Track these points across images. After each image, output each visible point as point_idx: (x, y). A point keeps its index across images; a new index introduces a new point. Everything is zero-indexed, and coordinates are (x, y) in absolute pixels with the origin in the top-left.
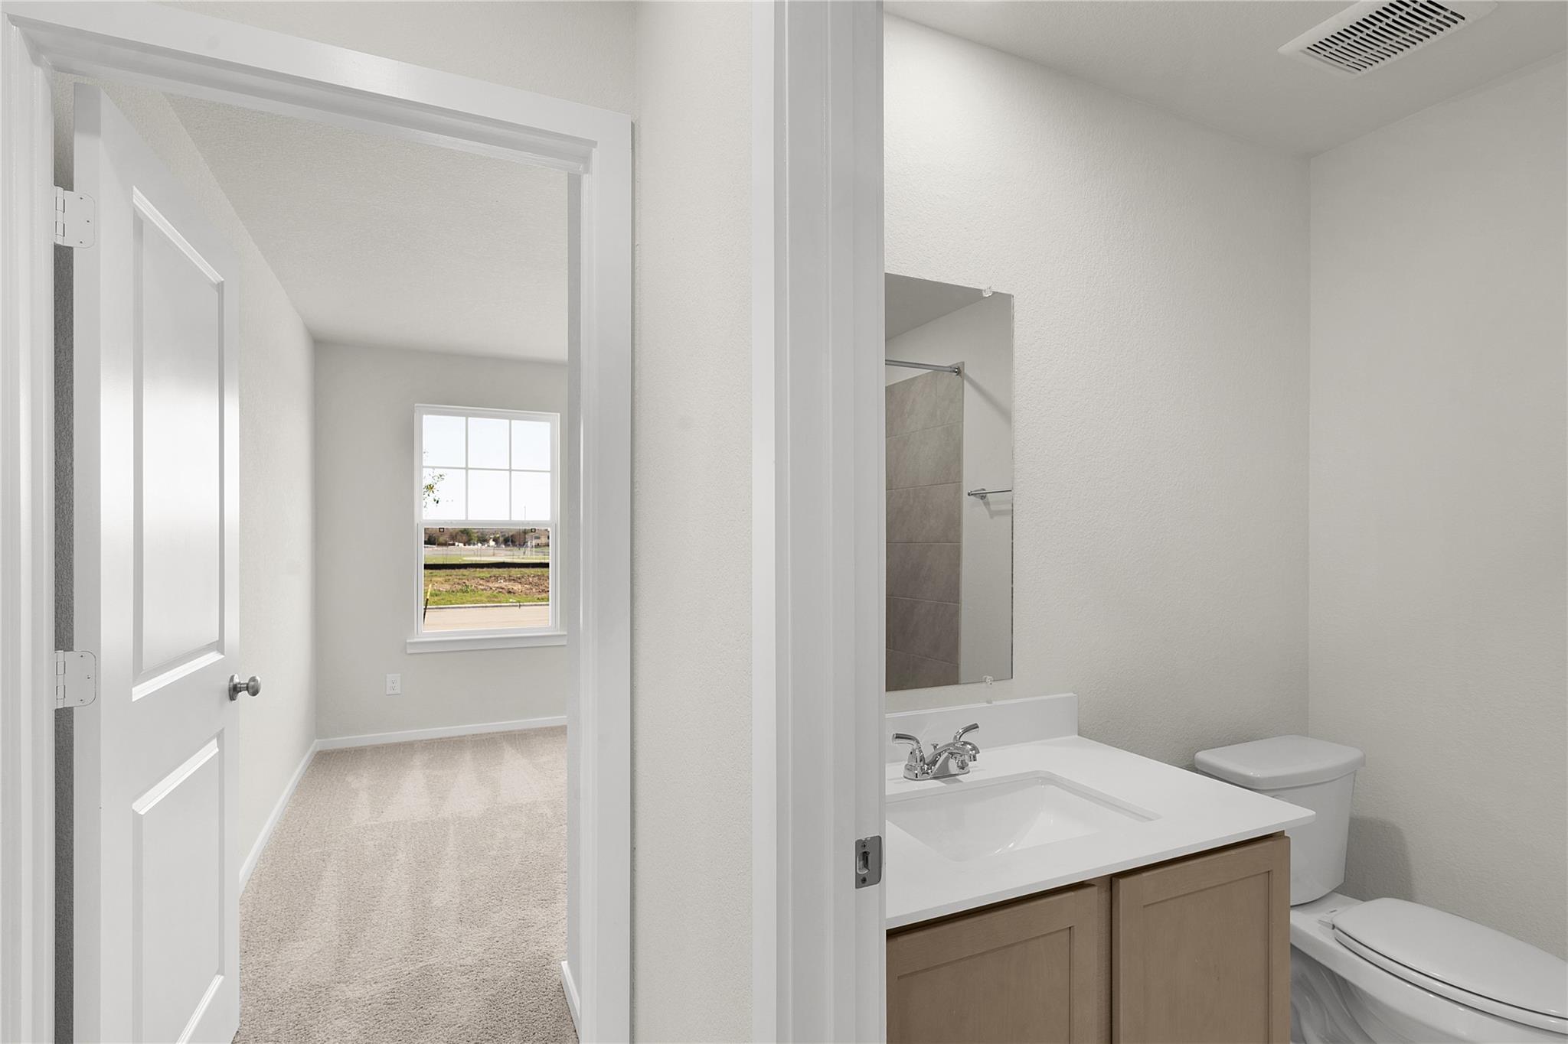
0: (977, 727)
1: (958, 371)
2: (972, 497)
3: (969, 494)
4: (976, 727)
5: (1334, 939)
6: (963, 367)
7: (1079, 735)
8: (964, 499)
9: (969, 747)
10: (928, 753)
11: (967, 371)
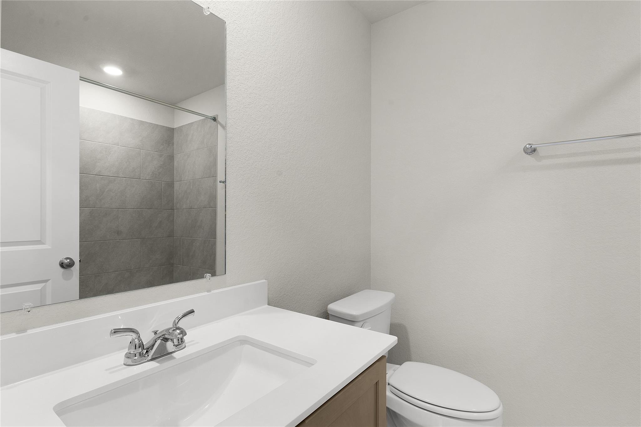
0: (194, 312)
1: (214, 119)
2: (222, 183)
3: (220, 182)
4: (192, 312)
5: (390, 391)
6: (218, 117)
7: (268, 305)
8: (218, 184)
9: (178, 331)
10: (147, 338)
11: (219, 119)
